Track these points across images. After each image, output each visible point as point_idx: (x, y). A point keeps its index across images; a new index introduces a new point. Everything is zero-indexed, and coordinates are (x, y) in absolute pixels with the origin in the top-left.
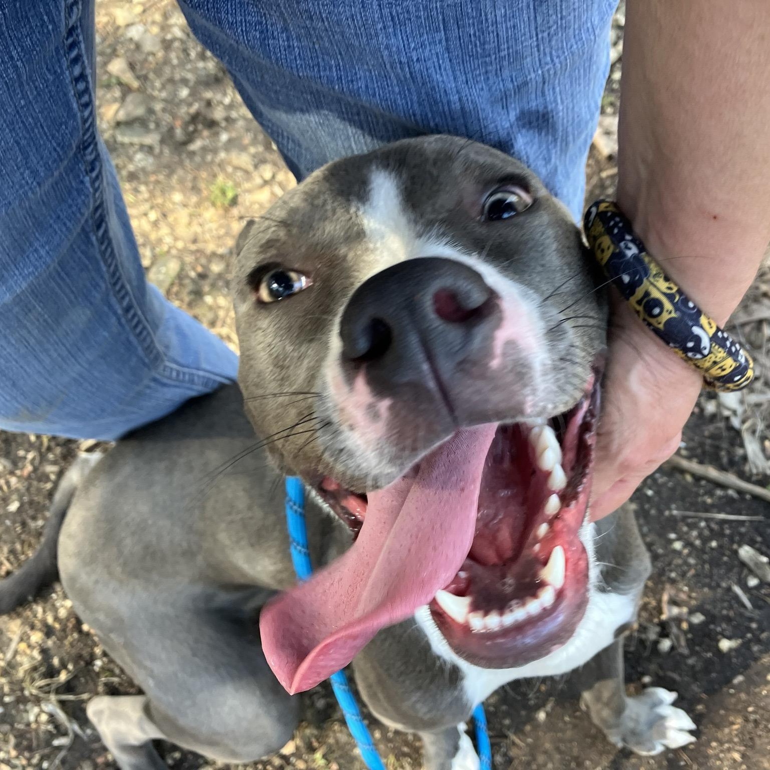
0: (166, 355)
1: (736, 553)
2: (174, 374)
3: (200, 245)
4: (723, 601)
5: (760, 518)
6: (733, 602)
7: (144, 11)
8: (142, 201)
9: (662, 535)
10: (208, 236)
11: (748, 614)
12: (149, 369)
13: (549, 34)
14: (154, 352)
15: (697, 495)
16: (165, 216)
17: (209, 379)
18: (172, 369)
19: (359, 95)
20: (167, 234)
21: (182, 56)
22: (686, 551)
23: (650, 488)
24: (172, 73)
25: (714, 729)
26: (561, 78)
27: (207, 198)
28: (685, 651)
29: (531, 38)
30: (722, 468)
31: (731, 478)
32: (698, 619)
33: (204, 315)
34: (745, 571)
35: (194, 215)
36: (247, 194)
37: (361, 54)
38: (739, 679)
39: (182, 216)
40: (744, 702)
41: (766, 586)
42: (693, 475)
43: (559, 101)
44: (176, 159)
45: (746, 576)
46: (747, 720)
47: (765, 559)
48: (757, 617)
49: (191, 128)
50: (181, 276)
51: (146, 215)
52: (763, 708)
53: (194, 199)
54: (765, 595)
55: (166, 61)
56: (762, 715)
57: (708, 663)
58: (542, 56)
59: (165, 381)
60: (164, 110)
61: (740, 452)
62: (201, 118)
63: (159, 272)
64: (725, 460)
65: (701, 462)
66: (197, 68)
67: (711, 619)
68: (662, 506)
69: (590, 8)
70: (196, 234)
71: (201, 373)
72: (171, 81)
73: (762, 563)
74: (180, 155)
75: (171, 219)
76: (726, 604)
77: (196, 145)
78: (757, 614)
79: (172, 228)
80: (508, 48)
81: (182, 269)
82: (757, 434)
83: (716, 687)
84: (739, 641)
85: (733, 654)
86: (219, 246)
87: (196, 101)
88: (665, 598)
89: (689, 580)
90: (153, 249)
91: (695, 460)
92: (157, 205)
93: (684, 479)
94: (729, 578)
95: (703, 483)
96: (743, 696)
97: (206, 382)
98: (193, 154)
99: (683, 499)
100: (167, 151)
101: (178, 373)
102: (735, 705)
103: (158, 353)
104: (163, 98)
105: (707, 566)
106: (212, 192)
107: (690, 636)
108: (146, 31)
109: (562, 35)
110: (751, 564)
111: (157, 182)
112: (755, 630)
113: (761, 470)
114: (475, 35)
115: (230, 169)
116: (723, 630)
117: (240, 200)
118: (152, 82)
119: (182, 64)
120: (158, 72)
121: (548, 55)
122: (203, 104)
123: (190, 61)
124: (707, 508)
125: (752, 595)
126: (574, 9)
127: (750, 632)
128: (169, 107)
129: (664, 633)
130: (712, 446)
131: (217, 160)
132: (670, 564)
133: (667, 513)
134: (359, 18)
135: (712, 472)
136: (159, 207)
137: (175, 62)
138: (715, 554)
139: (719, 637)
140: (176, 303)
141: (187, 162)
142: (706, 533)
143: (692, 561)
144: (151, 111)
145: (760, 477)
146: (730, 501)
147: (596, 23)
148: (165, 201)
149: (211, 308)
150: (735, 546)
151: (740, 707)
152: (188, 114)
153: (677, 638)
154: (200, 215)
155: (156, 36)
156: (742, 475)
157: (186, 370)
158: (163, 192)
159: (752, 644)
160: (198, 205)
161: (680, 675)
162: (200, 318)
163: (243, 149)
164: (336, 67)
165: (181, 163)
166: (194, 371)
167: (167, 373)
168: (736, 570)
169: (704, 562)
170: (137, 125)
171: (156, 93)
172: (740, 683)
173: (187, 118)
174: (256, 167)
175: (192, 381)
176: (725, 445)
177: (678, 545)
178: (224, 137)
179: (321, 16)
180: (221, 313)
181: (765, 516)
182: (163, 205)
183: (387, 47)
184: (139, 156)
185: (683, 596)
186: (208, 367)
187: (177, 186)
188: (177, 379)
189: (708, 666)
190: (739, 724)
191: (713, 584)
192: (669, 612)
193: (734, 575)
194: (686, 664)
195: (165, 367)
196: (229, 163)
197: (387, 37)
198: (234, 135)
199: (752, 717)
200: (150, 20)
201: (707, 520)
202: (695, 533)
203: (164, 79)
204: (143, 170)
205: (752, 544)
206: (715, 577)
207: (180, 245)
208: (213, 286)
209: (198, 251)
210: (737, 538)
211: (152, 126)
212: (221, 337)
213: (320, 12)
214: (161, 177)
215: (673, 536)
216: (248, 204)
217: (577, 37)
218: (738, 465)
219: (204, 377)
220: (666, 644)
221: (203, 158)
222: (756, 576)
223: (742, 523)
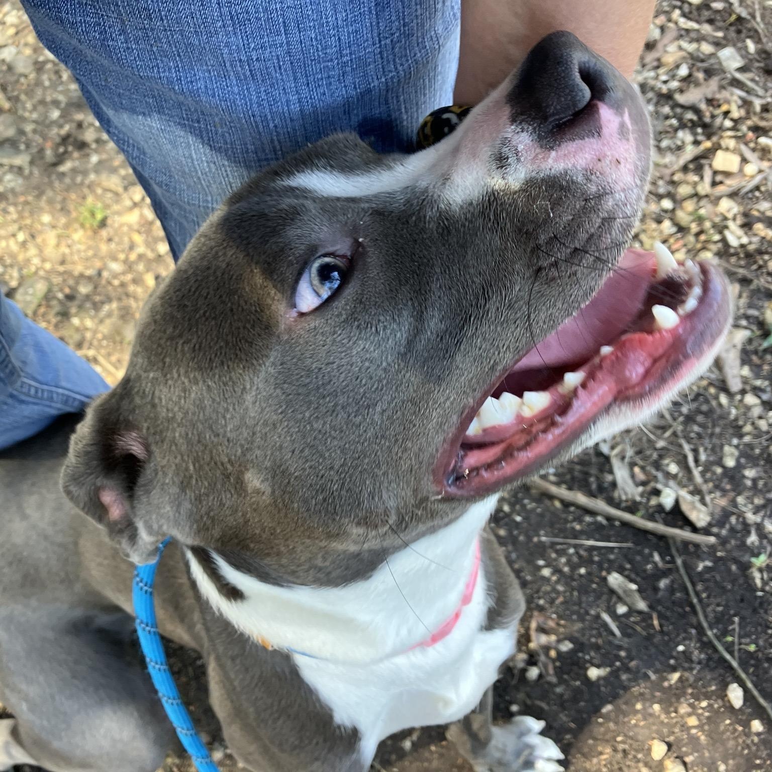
0: (22, 371)
1: (605, 579)
2: (33, 391)
3: (68, 267)
4: (592, 629)
5: (629, 545)
6: (602, 629)
7: (17, 33)
8: (10, 222)
9: (531, 562)
10: (76, 258)
11: (617, 642)
12: (5, 384)
13: (392, 41)
14: (10, 366)
15: (566, 521)
16: (33, 236)
17: (68, 397)
18: (30, 385)
19: (199, 96)
20: (35, 256)
21: (54, 77)
22: (554, 578)
23: (519, 515)
24: (44, 94)
25: (582, 759)
26: (406, 87)
27: (76, 220)
28: (554, 680)
29: (374, 44)
30: (591, 494)
31: (600, 505)
32: (566, 646)
33: (71, 337)
34: (614, 599)
35: (62, 236)
36: (116, 216)
37: (200, 53)
38: (608, 708)
39: (51, 237)
40: (613, 731)
41: (635, 614)
42: (562, 501)
43: (403, 110)
44: (46, 180)
45: (616, 603)
46: (615, 750)
47: (634, 587)
48: (626, 646)
49: (61, 150)
50: (48, 297)
51: (14, 235)
52: (632, 738)
53: (63, 220)
54: (634, 622)
55: (38, 83)
56: (631, 745)
57: (577, 693)
58: (385, 63)
59: (23, 397)
60: (35, 131)
61: (609, 478)
62: (71, 140)
63: (26, 293)
64: (594, 486)
65: (570, 488)
66: (68, 90)
67: (580, 646)
68: (531, 533)
69: (433, 16)
70: (64, 255)
71: (60, 391)
72: (42, 102)
73: (631, 590)
74: (49, 176)
75: (39, 240)
76: (594, 632)
77: (66, 167)
78: (625, 642)
79: (41, 250)
80: (351, 54)
81: (50, 291)
82: (627, 460)
83: (585, 716)
84: (608, 669)
85: (602, 682)
86: (87, 268)
87: (66, 122)
88: (534, 625)
89: (558, 607)
90: (20, 269)
91: (564, 486)
92: (26, 225)
93: (553, 505)
94: (598, 606)
95: (572, 509)
96: (611, 725)
97: (66, 400)
98: (63, 174)
99: (552, 525)
100: (36, 172)
101: (37, 390)
102: (605, 734)
103: (14, 367)
104: (34, 119)
105: (576, 593)
106: (81, 213)
107: (558, 664)
108: (18, 53)
109: (405, 43)
110: (620, 592)
111: (27, 203)
112: (624, 658)
113: (630, 497)
114: (316, 39)
115: (99, 191)
116: (592, 658)
117: (109, 222)
118: (24, 104)
119: (54, 86)
120: (29, 93)
121: (392, 63)
122: (74, 125)
123: (62, 83)
124: (576, 535)
125: (621, 622)
126: (417, 16)
127: (619, 661)
128: (40, 128)
129: (532, 660)
130: (581, 472)
131: (87, 182)
132: (538, 591)
133: (535, 539)
134: (198, 16)
135: (581, 499)
136: (27, 228)
137: (47, 83)
138: (584, 581)
139: (588, 665)
140: (43, 325)
141: (57, 184)
142: (575, 559)
143: (560, 588)
144: (21, 132)
145: (629, 503)
146: (599, 527)
147: (440, 31)
148: (33, 222)
149: (77, 330)
150: (604, 573)
151: (608, 737)
152: (59, 135)
153: (546, 666)
154: (68, 237)
155: (29, 57)
156: (611, 501)
157: (45, 387)
158: (32, 213)
159: (621, 673)
160: (67, 226)
161: (548, 704)
162: (66, 339)
163: (114, 170)
164: (175, 68)
165: (51, 184)
166: (54, 389)
167: (25, 390)
168: (605, 597)
169: (573, 589)
170: (7, 145)
171: (27, 114)
172: (609, 712)
173: (58, 140)
174: (126, 188)
175: (51, 399)
176: (594, 471)
177: (546, 572)
178: (94, 159)
179: (160, 14)
180: (88, 335)
181: (633, 543)
182: (31, 226)
183: (227, 45)
184: (8, 177)
185: (551, 624)
186: (69, 386)
187: (47, 208)
188: (36, 397)
189: (577, 695)
190: (608, 753)
191: (582, 611)
192: (538, 641)
193: (602, 602)
194: (554, 693)
195: (23, 383)
196: (99, 185)
197: (227, 35)
198: (104, 156)
199: (621, 747)
200: (22, 42)
201: (576, 546)
202: (563, 560)
203: (35, 100)
204: (13, 191)
205: (621, 571)
206: (584, 605)
207: (48, 266)
208: (80, 307)
209: (65, 272)
210: (606, 565)
211: (22, 147)
212: (88, 359)
213: (159, 10)
214: (30, 198)
215: (541, 563)
216: (116, 225)
217: (420, 45)
218: (607, 491)
219: (63, 395)
220: (533, 673)
221: (73, 179)
222: (625, 603)
223: (611, 549)
